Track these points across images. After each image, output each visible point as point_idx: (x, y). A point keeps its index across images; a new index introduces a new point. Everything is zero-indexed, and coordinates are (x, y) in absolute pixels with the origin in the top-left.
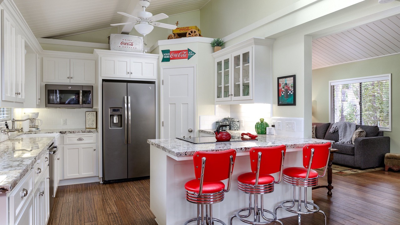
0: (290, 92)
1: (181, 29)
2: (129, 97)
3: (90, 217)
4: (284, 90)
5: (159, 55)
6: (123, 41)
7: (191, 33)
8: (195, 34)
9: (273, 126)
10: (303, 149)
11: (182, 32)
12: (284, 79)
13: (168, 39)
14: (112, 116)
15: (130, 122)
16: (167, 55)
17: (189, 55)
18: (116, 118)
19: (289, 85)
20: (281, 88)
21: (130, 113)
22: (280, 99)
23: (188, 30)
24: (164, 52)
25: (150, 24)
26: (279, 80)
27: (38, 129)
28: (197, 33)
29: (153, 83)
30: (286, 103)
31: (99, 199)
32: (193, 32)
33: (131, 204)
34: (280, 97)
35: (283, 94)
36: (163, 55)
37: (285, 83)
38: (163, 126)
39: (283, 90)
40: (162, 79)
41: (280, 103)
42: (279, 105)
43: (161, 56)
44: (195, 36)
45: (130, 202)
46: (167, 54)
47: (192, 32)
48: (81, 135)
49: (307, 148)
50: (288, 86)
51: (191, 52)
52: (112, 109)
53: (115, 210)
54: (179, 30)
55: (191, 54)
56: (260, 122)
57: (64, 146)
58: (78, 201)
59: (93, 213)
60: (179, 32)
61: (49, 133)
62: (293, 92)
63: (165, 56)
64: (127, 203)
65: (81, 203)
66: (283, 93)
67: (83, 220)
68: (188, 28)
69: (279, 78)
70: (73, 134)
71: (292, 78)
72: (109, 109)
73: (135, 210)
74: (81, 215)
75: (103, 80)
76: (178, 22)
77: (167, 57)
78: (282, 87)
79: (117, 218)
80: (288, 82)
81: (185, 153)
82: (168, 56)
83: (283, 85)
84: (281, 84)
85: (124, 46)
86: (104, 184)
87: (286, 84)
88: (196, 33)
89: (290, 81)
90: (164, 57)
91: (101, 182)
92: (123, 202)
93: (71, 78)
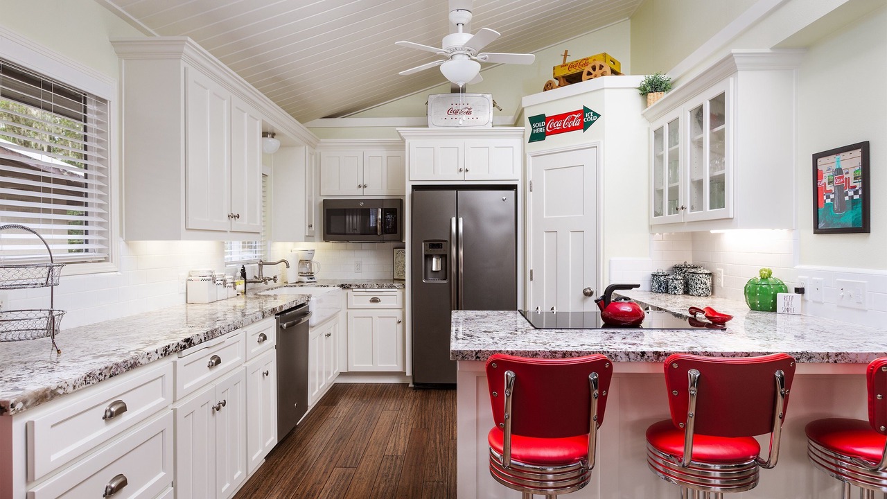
0: (851, 193)
1: (572, 66)
2: (461, 220)
3: (352, 456)
4: (832, 188)
5: (524, 128)
6: (452, 106)
7: (591, 71)
8: (601, 71)
9: (800, 291)
10: (868, 370)
11: (573, 71)
12: (832, 158)
13: (545, 90)
14: (429, 257)
15: (461, 270)
16: (539, 127)
17: (586, 120)
18: (437, 261)
19: (847, 173)
20: (823, 182)
21: (461, 253)
22: (820, 214)
23: (586, 65)
24: (533, 120)
25: (471, 59)
26: (819, 160)
27: (311, 278)
28: (607, 69)
29: (513, 187)
30: (840, 227)
31: (387, 420)
32: (597, 68)
33: (438, 441)
34: (821, 209)
35: (828, 201)
36: (532, 126)
37: (837, 170)
38: (531, 279)
39: (829, 188)
40: (530, 178)
41: (821, 226)
42: (817, 230)
43: (528, 129)
44: (602, 75)
45: (438, 437)
46: (539, 125)
47: (594, 69)
48: (376, 293)
49: (880, 368)
50: (846, 176)
51: (590, 115)
52: (428, 243)
53: (402, 451)
54: (567, 67)
55: (591, 119)
56: (759, 278)
57: (349, 311)
58: (352, 418)
59: (362, 447)
60: (566, 72)
61: (322, 286)
62: (860, 192)
63: (536, 128)
64: (431, 437)
65: (355, 423)
66: (828, 197)
67: (335, 460)
68: (585, 62)
69: (816, 157)
70: (364, 290)
71: (858, 153)
72: (423, 244)
73: (437, 458)
74: (339, 450)
75: (415, 188)
76: (566, 51)
77: (541, 130)
78: (825, 180)
79: (395, 469)
80: (843, 166)
81: (477, 353)
82: (542, 127)
83: (828, 174)
84: (824, 171)
85: (455, 116)
86: (414, 389)
87: (839, 171)
88: (603, 69)
89: (851, 162)
90: (533, 131)
91: (411, 385)
92: (425, 436)
93: (365, 186)
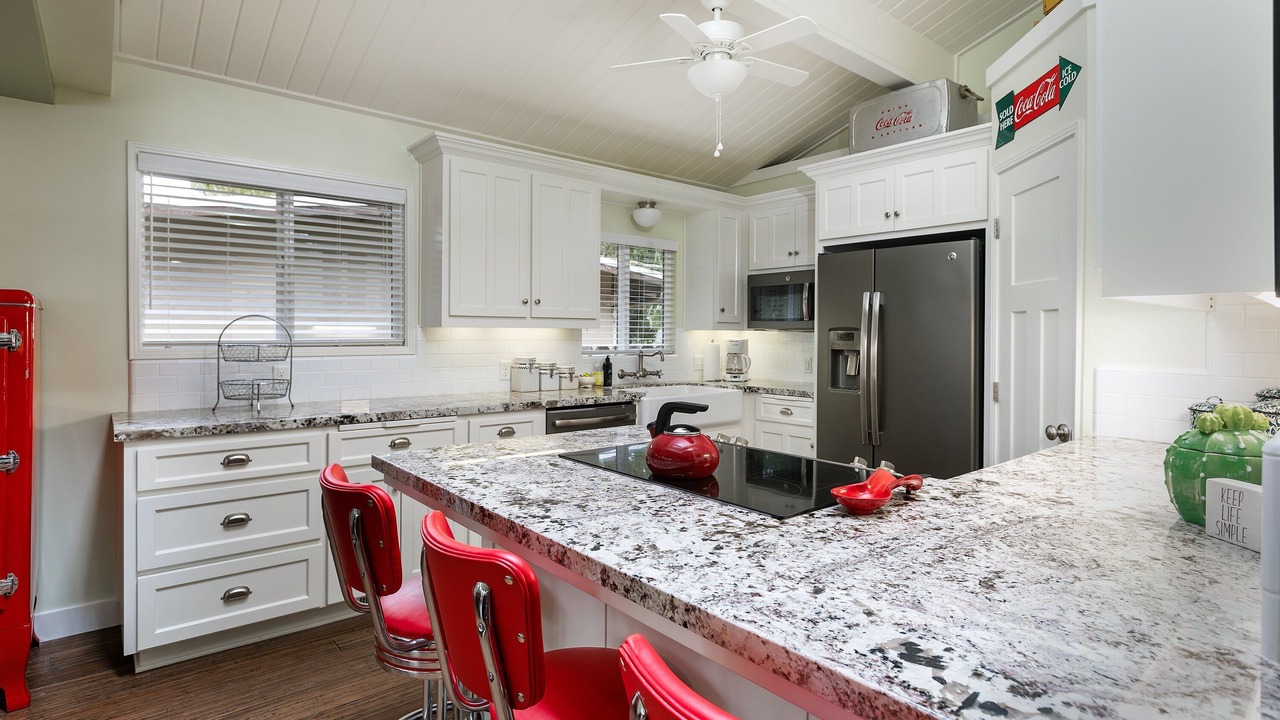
2: (877, 295)
5: (988, 124)
6: (883, 116)
14: (841, 354)
15: (873, 375)
16: (1007, 118)
17: (1063, 83)
21: (874, 349)
24: (1001, 106)
29: (974, 234)
36: (1000, 118)
38: (996, 399)
40: (993, 215)
43: (994, 124)
46: (1007, 113)
48: (791, 402)
51: (1068, 71)
52: (836, 333)
55: (1070, 79)
63: (1003, 120)
72: (830, 333)
77: (1008, 123)
82: (1010, 117)
85: (886, 131)
90: (1000, 127)
93: (797, 253)
